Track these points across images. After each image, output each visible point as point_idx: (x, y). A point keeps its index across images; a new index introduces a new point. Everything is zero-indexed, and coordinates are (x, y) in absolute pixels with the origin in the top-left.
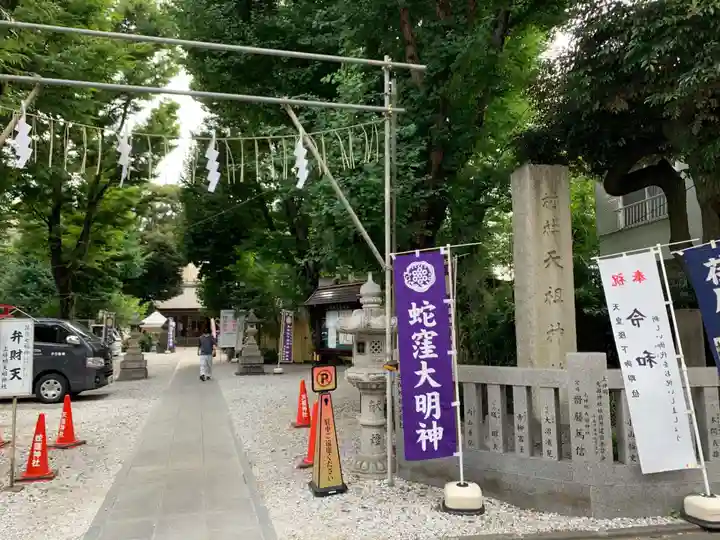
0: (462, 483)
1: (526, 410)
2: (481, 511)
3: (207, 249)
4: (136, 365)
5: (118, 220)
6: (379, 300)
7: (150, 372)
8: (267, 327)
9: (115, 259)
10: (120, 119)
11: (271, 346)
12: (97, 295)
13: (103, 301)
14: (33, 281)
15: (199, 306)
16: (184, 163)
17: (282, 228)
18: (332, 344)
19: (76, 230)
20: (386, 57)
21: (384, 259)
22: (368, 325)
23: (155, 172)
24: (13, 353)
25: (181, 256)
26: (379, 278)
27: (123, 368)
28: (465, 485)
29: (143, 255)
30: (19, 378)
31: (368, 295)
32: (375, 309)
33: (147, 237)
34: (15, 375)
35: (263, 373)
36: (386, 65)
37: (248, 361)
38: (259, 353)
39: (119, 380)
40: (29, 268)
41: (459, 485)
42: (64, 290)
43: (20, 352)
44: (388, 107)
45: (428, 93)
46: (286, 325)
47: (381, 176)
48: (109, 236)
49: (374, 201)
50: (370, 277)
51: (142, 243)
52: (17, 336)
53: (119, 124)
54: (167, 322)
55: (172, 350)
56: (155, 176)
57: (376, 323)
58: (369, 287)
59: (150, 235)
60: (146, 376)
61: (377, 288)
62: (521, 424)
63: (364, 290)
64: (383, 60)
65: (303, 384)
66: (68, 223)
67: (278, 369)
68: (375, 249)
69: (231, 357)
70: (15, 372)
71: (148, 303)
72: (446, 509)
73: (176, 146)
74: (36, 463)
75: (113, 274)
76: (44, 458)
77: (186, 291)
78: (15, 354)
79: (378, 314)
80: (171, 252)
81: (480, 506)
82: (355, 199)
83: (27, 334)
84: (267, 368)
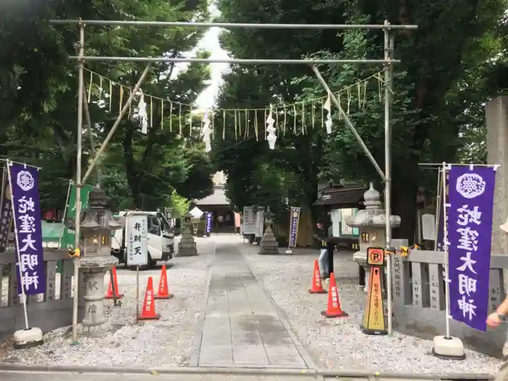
0: (448, 336)
1: (499, 286)
2: (463, 357)
3: (233, 162)
4: (190, 246)
5: (171, 141)
6: (378, 202)
7: (198, 252)
8: (280, 220)
9: (169, 169)
10: (169, 68)
11: (282, 233)
12: (158, 196)
13: (161, 199)
14: (112, 185)
15: (228, 203)
16: (215, 97)
17: (289, 144)
18: (336, 234)
19: (141, 149)
20: (386, 22)
21: (385, 174)
22: (371, 221)
23: (195, 105)
24: (136, 237)
25: (211, 166)
26: (380, 187)
27: (180, 248)
28: (450, 338)
29: (186, 167)
30: (140, 253)
31: (370, 199)
32: (375, 210)
33: (188, 153)
34: (137, 251)
35: (278, 254)
36: (386, 28)
37: (267, 245)
38: (274, 239)
39: (177, 256)
40: (109, 177)
41: (446, 338)
42: (135, 192)
43: (140, 237)
44: (387, 59)
45: (416, 43)
46: (293, 218)
47: (381, 111)
48: (164, 153)
49: (375, 130)
50: (371, 185)
51: (185, 157)
52: (137, 226)
53: (169, 71)
54: (204, 214)
55: (208, 235)
56: (194, 108)
57: (377, 219)
58: (371, 194)
59: (190, 151)
60: (196, 254)
61: (377, 194)
62: (494, 296)
63: (367, 195)
64: (383, 24)
65: (317, 262)
66: (136, 144)
67: (289, 251)
68: (377, 166)
69: (251, 242)
70: (137, 250)
71: (190, 202)
72: (436, 355)
73: (209, 85)
74: (148, 308)
75: (167, 180)
76: (152, 306)
77: (216, 191)
78: (137, 238)
79: (379, 213)
80: (206, 163)
81: (461, 354)
82: (360, 128)
83: (144, 225)
84: (280, 250)
